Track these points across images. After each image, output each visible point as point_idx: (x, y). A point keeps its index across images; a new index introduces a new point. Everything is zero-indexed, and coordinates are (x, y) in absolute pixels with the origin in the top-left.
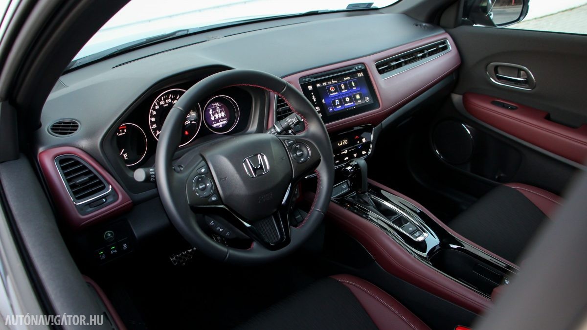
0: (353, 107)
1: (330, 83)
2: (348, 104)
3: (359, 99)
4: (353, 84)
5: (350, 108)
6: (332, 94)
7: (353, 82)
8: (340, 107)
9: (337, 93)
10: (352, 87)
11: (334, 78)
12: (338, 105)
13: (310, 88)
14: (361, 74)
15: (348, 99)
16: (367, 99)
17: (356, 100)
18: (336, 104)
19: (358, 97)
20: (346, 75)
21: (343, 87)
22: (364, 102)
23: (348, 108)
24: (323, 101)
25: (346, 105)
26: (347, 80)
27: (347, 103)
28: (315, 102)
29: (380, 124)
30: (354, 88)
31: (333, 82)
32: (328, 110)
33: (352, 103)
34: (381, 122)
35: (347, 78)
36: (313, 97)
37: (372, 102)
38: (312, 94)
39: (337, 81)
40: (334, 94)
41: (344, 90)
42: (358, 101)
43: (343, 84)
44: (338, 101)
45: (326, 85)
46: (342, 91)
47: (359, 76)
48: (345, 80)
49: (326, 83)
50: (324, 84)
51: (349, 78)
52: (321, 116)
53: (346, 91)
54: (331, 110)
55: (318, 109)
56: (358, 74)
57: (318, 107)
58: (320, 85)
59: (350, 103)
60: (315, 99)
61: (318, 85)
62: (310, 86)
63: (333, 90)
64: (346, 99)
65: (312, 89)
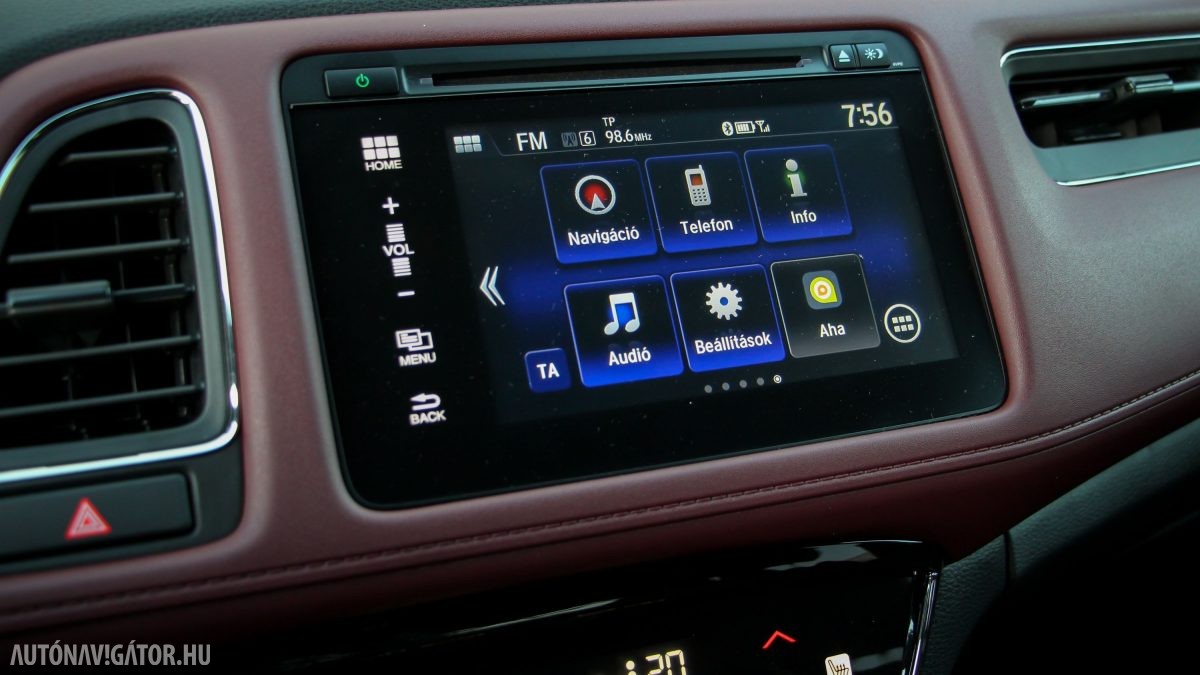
0: (769, 370)
1: (588, 140)
2: (723, 344)
3: (829, 314)
4: (796, 181)
5: (733, 375)
6: (586, 239)
7: (791, 164)
8: (639, 355)
9: (633, 234)
10: (778, 201)
11: (631, 106)
12: (623, 342)
13: (381, 151)
14: (880, 116)
15: (724, 300)
16: (904, 323)
17: (807, 317)
18: (611, 329)
19: (823, 290)
20: (741, 100)
21: (699, 194)
22: (874, 343)
23: (715, 377)
24: (488, 285)
25: (702, 347)
26: (739, 142)
27: (715, 327)
28: (404, 283)
29: (998, 542)
30: (796, 218)
31: (615, 136)
32: (521, 372)
33: (765, 339)
34: (1004, 530)
35: (743, 128)
36: (396, 233)
37: (946, 352)
38: (391, 206)
39: (648, 137)
40: (607, 241)
41: (703, 214)
42: (823, 326)
43: (700, 170)
44: (630, 305)
45: (539, 148)
46: (684, 223)
47: (851, 125)
48: (726, 133)
49: (542, 134)
50: (523, 144)
51: (764, 128)
52: (432, 417)
53: (720, 226)
54: (553, 371)
55: (422, 352)
56: (852, 107)
57: (418, 331)
58: (483, 142)
59: (746, 337)
60: (408, 253)
61: (467, 143)
62: (380, 141)
63: (597, 201)
64: (708, 299)
65: (395, 165)
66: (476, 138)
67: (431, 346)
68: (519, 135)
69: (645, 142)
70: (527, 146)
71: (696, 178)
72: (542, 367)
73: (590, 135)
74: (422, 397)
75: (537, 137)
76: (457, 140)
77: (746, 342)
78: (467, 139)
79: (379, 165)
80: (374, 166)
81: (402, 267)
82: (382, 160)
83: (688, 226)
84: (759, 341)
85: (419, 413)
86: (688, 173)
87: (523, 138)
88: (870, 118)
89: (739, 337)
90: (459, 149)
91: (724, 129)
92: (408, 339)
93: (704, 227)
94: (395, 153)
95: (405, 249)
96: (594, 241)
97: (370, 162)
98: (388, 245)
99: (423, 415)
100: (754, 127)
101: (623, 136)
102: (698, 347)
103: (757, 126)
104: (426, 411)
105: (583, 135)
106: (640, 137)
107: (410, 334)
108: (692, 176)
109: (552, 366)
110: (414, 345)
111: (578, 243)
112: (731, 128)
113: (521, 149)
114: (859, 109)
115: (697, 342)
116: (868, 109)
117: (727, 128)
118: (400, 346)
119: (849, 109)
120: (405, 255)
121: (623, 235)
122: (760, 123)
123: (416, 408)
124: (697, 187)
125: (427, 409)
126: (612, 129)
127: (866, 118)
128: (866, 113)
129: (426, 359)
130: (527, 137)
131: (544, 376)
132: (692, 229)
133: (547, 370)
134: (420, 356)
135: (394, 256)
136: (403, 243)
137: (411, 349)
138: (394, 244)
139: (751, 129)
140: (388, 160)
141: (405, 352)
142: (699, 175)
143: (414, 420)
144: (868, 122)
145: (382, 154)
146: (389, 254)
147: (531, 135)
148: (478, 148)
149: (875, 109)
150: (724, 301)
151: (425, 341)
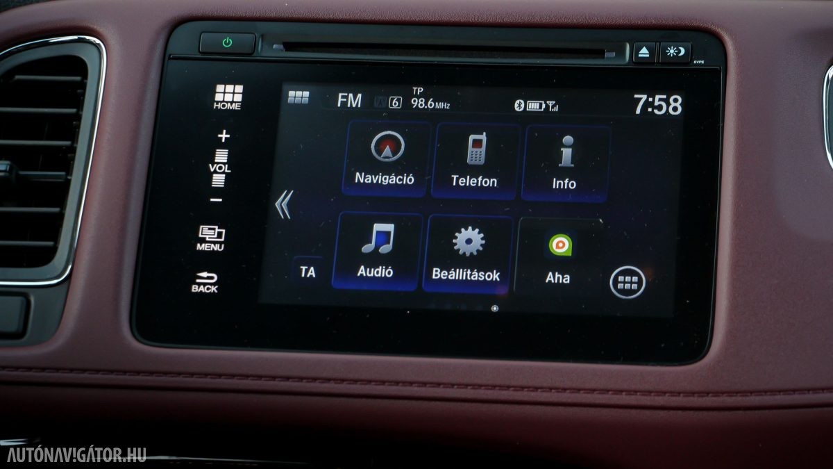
0: (490, 300)
1: (395, 103)
2: (457, 274)
3: (560, 264)
4: (567, 154)
6: (369, 179)
7: (568, 140)
8: (382, 272)
9: (409, 180)
11: (434, 80)
13: (228, 95)
16: (629, 282)
18: (368, 248)
19: (561, 245)
21: (476, 154)
24: (282, 203)
25: (438, 274)
27: (454, 260)
28: (217, 192)
30: (556, 184)
31: (418, 103)
33: (496, 276)
35: (533, 106)
36: (222, 156)
38: (224, 136)
39: (447, 106)
40: (385, 182)
41: (475, 171)
42: (550, 274)
43: (483, 137)
44: (389, 233)
45: (354, 105)
46: (455, 177)
47: (638, 111)
48: (517, 109)
49: (360, 96)
50: (342, 102)
51: (553, 107)
52: (208, 289)
53: (486, 182)
54: (312, 273)
55: (215, 243)
56: (644, 97)
57: (217, 227)
58: (310, 97)
59: (478, 272)
60: (226, 171)
61: (299, 96)
62: (230, 88)
63: (387, 151)
64: (456, 238)
65: (236, 107)
66: (306, 94)
67: (223, 240)
68: (340, 95)
69: (444, 109)
70: (344, 104)
71: (477, 143)
72: (304, 268)
73: (398, 100)
74: (205, 274)
75: (355, 98)
76: (291, 93)
77: (476, 276)
78: (299, 93)
79: (224, 106)
80: (220, 106)
81: (219, 180)
82: (227, 102)
83: (458, 179)
84: (489, 276)
85: (199, 284)
86: (472, 137)
87: (343, 97)
88: (660, 108)
89: (472, 271)
90: (290, 100)
91: (516, 105)
92: (207, 232)
93: (472, 182)
94: (238, 98)
95: (225, 168)
96: (375, 182)
97: (218, 102)
98: (213, 163)
99: (202, 287)
100: (544, 106)
101: (426, 104)
102: (434, 273)
103: (547, 106)
104: (205, 284)
105: (392, 99)
106: (440, 105)
107: (209, 229)
108: (475, 141)
109: (312, 269)
110: (210, 237)
111: (362, 181)
112: (523, 106)
113: (339, 105)
114: (651, 99)
115: (435, 269)
116: (660, 100)
117: (519, 105)
118: (200, 236)
119: (641, 99)
120: (223, 173)
121: (400, 180)
122: (551, 103)
123: (198, 281)
124: (475, 150)
125: (206, 283)
126: (418, 97)
127: (654, 107)
128: (657, 103)
129: (217, 248)
130: (347, 97)
131: (303, 275)
132: (460, 181)
133: (307, 271)
134: (213, 245)
135: (215, 172)
136: (224, 164)
137: (207, 239)
138: (218, 163)
139: (540, 107)
140: (232, 103)
141: (203, 241)
142: (481, 141)
143: (195, 288)
144: (656, 111)
145: (229, 98)
146: (212, 170)
147: (351, 95)
148: (306, 100)
149: (667, 101)
150: (469, 241)
151: (220, 235)
